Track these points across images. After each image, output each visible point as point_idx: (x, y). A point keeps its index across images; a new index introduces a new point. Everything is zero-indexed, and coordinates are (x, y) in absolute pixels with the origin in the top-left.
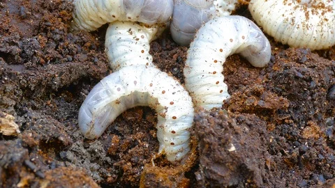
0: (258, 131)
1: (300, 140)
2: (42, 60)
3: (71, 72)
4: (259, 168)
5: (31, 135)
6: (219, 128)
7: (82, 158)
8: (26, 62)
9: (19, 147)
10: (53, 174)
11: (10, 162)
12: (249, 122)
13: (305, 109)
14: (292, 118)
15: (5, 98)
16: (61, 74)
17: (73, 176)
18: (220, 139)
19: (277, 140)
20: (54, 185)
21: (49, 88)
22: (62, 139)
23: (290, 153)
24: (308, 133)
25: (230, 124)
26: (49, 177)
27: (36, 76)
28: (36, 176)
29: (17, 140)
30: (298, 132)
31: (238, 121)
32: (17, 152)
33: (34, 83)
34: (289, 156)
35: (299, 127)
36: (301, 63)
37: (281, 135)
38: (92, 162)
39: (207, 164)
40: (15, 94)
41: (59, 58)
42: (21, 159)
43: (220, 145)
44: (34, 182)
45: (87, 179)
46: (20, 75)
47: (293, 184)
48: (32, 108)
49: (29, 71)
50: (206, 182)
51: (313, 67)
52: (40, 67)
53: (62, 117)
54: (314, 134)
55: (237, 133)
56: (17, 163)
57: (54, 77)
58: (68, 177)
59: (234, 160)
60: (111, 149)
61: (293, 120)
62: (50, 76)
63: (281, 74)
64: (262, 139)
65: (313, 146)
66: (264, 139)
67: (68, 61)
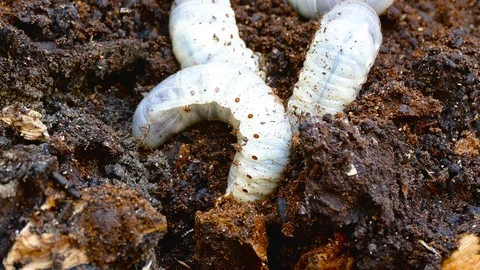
0: (392, 143)
1: (450, 157)
2: (82, 35)
3: (122, 53)
4: (390, 198)
5: (63, 138)
6: (334, 140)
7: (136, 175)
8: (57, 37)
9: (45, 154)
10: (92, 193)
11: (31, 173)
12: (379, 131)
13: (459, 114)
14: (439, 125)
15: (27, 86)
16: (108, 55)
17: (121, 196)
18: (335, 157)
19: (418, 155)
20: (93, 207)
21: (91, 74)
22: (107, 144)
23: (436, 175)
24: (463, 147)
25: (350, 134)
26: (86, 197)
27: (72, 57)
28: (68, 194)
29: (42, 145)
30: (449, 145)
31: (363, 129)
32: (41, 160)
33: (69, 68)
34: (434, 180)
35: (449, 139)
36: (454, 48)
37: (424, 150)
38: (151, 181)
39: (316, 193)
40: (43, 82)
41: (106, 33)
42: (47, 169)
43: (334, 165)
44: (64, 204)
45: (142, 201)
46: (49, 55)
47: (439, 219)
48: (68, 104)
49: (62, 51)
50: (312, 217)
51: (471, 54)
52: (78, 45)
53: (111, 119)
54: (471, 149)
55: (360, 149)
56: (41, 174)
57: (97, 59)
58: (114, 197)
59: (354, 188)
60: (179, 163)
61: (440, 127)
62: (93, 58)
63: (424, 62)
64: (396, 155)
65: (470, 165)
66: (400, 155)
67: (120, 37)
